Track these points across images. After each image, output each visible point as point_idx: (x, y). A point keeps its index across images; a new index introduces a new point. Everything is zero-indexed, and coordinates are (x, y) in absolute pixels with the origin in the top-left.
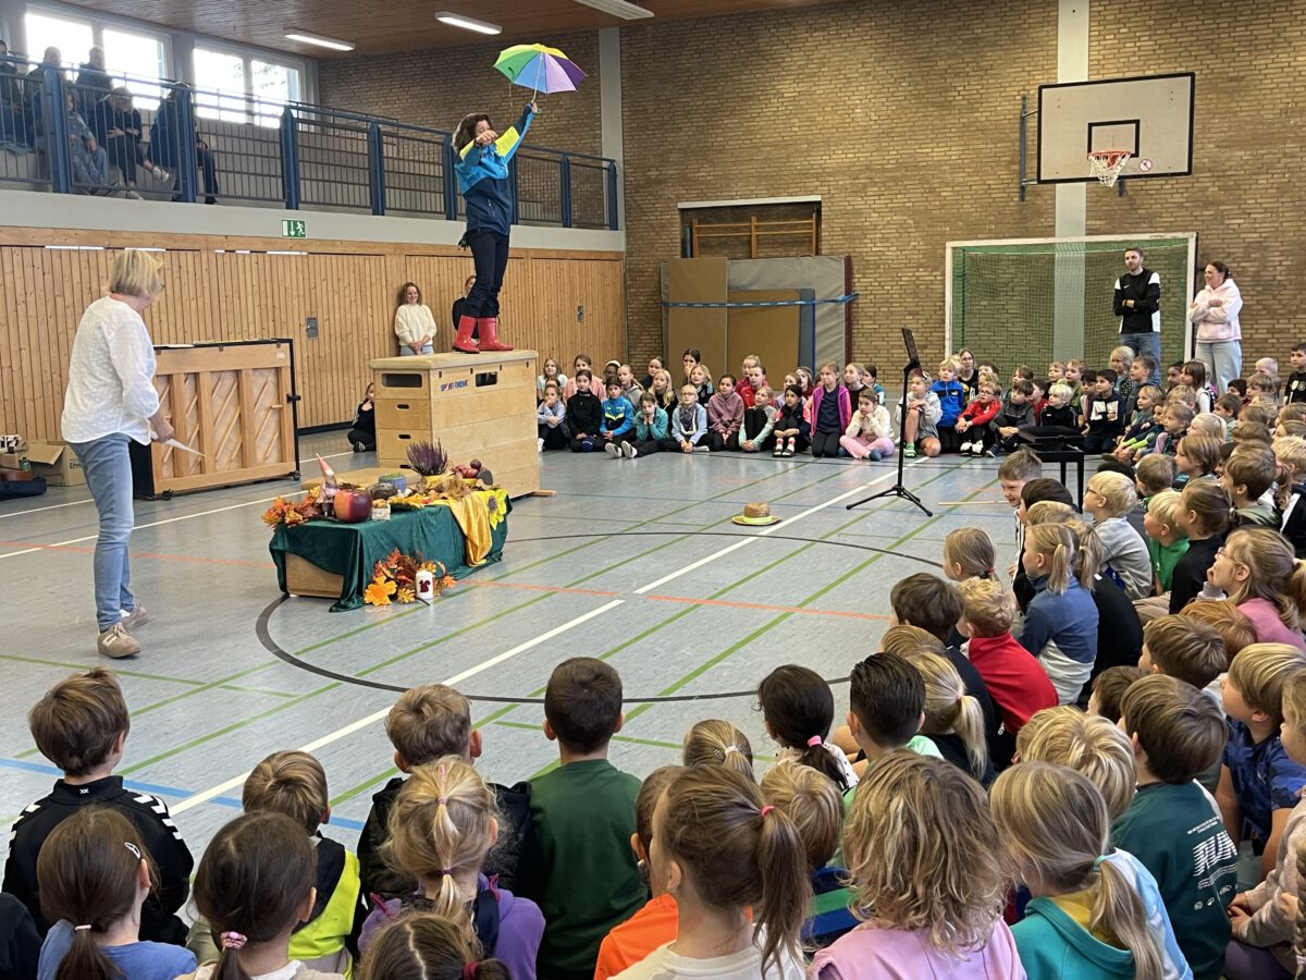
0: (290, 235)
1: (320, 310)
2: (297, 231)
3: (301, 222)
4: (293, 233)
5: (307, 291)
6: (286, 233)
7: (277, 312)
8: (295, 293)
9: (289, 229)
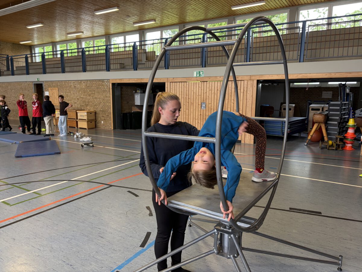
0: (197, 76)
1: (207, 100)
2: (200, 75)
3: (202, 71)
4: (198, 75)
5: (202, 94)
6: (195, 75)
7: (190, 100)
8: (197, 94)
9: (197, 74)
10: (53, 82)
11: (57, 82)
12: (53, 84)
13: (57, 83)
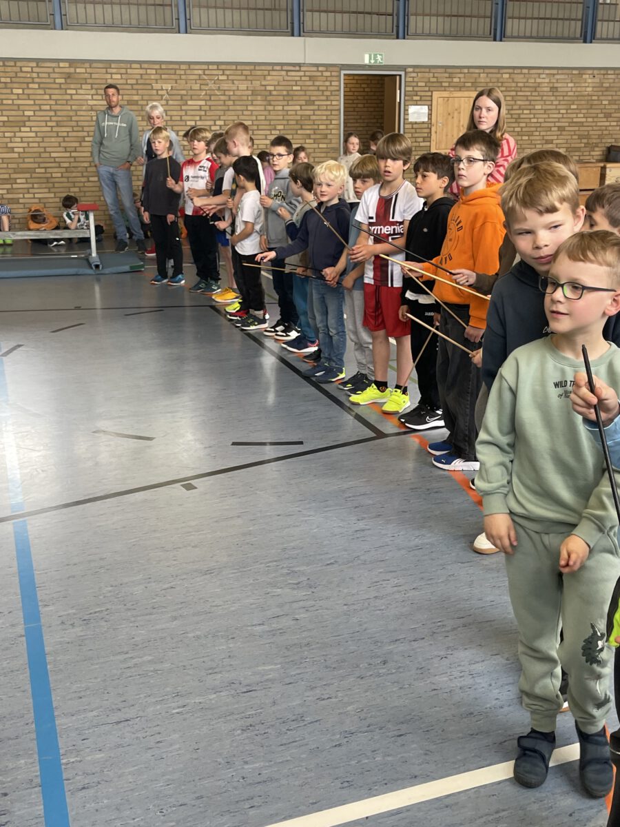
10: (458, 71)
11: (477, 71)
12: (455, 80)
13: (476, 75)
